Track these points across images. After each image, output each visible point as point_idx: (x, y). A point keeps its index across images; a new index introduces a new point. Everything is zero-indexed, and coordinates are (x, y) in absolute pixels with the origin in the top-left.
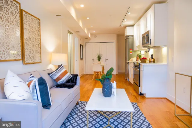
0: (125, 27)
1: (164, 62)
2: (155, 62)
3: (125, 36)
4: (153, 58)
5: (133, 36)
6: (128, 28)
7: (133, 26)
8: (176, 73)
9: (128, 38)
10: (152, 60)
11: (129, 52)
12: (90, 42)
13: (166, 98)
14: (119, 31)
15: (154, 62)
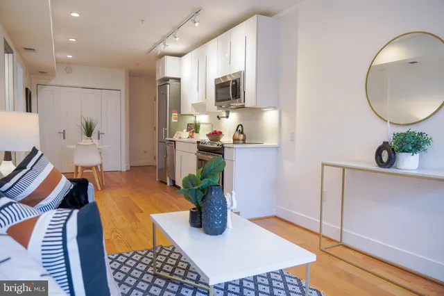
0: (162, 55)
1: (271, 142)
2: (246, 141)
3: (158, 78)
4: (242, 133)
5: (179, 80)
6: (168, 58)
7: (180, 55)
8: (323, 165)
9: (168, 82)
10: (241, 137)
11: (170, 116)
12: (52, 83)
13: (276, 217)
14: (137, 64)
15: (244, 141)
